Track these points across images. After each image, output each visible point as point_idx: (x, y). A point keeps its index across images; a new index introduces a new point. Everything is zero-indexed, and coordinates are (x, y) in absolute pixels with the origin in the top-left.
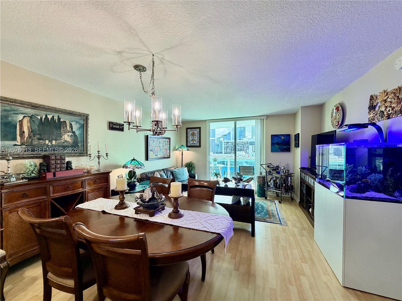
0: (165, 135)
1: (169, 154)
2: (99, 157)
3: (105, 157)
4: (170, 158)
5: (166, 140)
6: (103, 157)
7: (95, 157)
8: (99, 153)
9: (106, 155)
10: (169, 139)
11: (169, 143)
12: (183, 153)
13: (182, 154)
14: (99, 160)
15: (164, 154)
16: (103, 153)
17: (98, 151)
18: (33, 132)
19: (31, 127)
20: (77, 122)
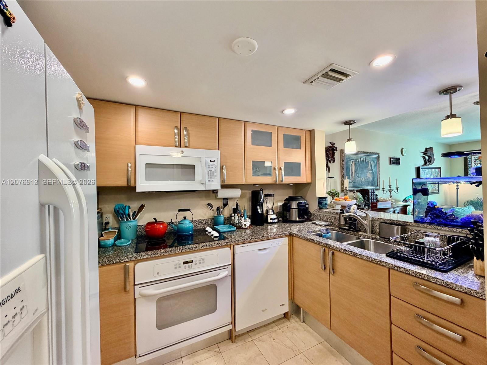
0: (433, 165)
1: (438, 188)
2: (390, 191)
3: (396, 191)
4: (439, 193)
5: (436, 171)
6: (394, 191)
7: (387, 191)
8: (390, 188)
9: (396, 189)
10: (440, 168)
11: (440, 174)
12: (459, 187)
13: (457, 189)
14: (391, 194)
15: (433, 188)
16: (394, 188)
17: (390, 186)
18: (356, 172)
19: (355, 168)
20: (373, 161)
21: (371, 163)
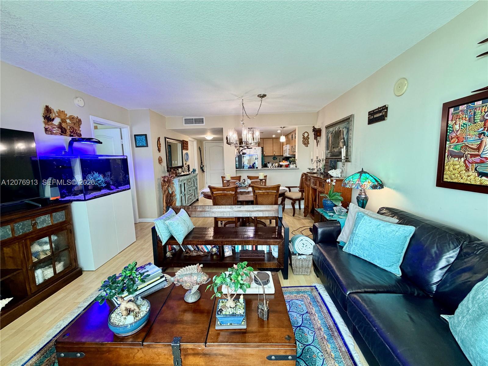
18: (332, 143)
19: (332, 140)
20: (346, 127)
21: (343, 131)
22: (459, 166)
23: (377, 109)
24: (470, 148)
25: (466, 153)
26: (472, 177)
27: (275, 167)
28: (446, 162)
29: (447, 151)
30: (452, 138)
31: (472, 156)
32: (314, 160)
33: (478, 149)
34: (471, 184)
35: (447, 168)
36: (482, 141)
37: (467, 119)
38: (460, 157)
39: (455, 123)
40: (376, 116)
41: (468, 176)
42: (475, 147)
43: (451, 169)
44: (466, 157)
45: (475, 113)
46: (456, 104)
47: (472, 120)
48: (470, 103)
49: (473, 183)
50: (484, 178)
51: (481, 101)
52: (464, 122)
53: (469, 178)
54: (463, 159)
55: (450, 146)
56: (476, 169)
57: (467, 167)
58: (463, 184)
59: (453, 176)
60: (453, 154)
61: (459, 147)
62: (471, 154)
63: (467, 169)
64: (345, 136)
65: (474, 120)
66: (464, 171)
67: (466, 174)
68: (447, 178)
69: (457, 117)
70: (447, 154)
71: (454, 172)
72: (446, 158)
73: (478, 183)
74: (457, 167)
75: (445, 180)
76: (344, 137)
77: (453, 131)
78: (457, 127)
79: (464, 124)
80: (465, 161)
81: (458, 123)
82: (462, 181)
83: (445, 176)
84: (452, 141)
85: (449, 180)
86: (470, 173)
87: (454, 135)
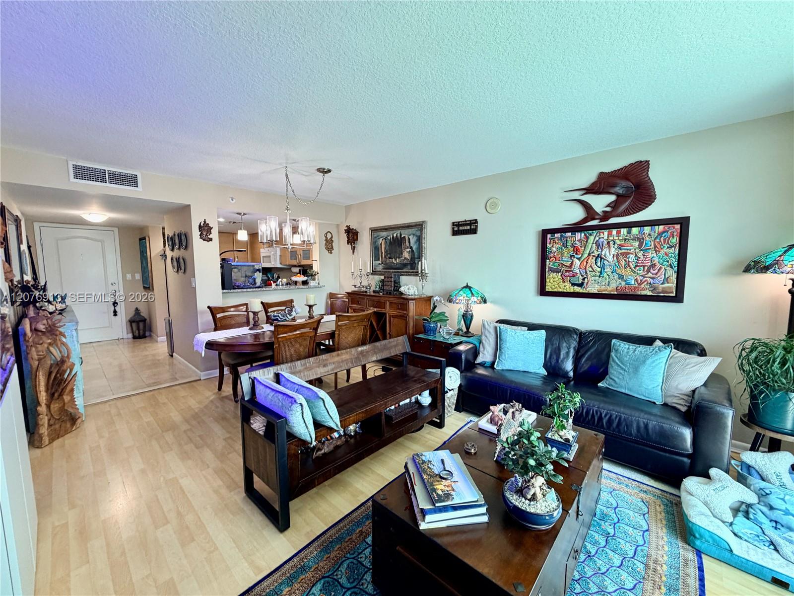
18: (386, 252)
19: (385, 248)
20: (414, 235)
21: (409, 239)
22: (557, 279)
23: (463, 221)
24: (565, 265)
25: (562, 269)
26: (567, 287)
27: (282, 285)
28: (547, 276)
29: (547, 267)
30: (551, 258)
31: (567, 271)
32: (355, 274)
33: (571, 266)
34: (567, 292)
35: (548, 280)
36: (573, 261)
37: (562, 244)
38: (558, 272)
39: (553, 246)
40: (461, 228)
41: (565, 286)
42: (568, 265)
43: (552, 281)
44: (562, 272)
45: (567, 241)
46: (553, 231)
47: (565, 245)
48: (563, 232)
49: (568, 291)
50: (576, 287)
51: (570, 233)
52: (560, 246)
53: (565, 288)
54: (560, 274)
55: (550, 263)
56: (570, 281)
57: (563, 279)
58: (561, 292)
59: (553, 287)
60: (552, 270)
61: (557, 265)
62: (566, 270)
63: (564, 282)
64: (414, 245)
65: (567, 245)
66: (562, 283)
67: (563, 285)
68: (548, 288)
69: (553, 241)
70: (547, 270)
71: (554, 283)
72: (547, 273)
73: (572, 291)
74: (556, 279)
75: (547, 290)
76: (411, 245)
77: (551, 252)
78: (554, 249)
79: (560, 248)
80: (561, 275)
81: (555, 246)
82: (560, 290)
83: (547, 287)
84: (551, 259)
85: (550, 290)
86: (566, 284)
87: (552, 255)
